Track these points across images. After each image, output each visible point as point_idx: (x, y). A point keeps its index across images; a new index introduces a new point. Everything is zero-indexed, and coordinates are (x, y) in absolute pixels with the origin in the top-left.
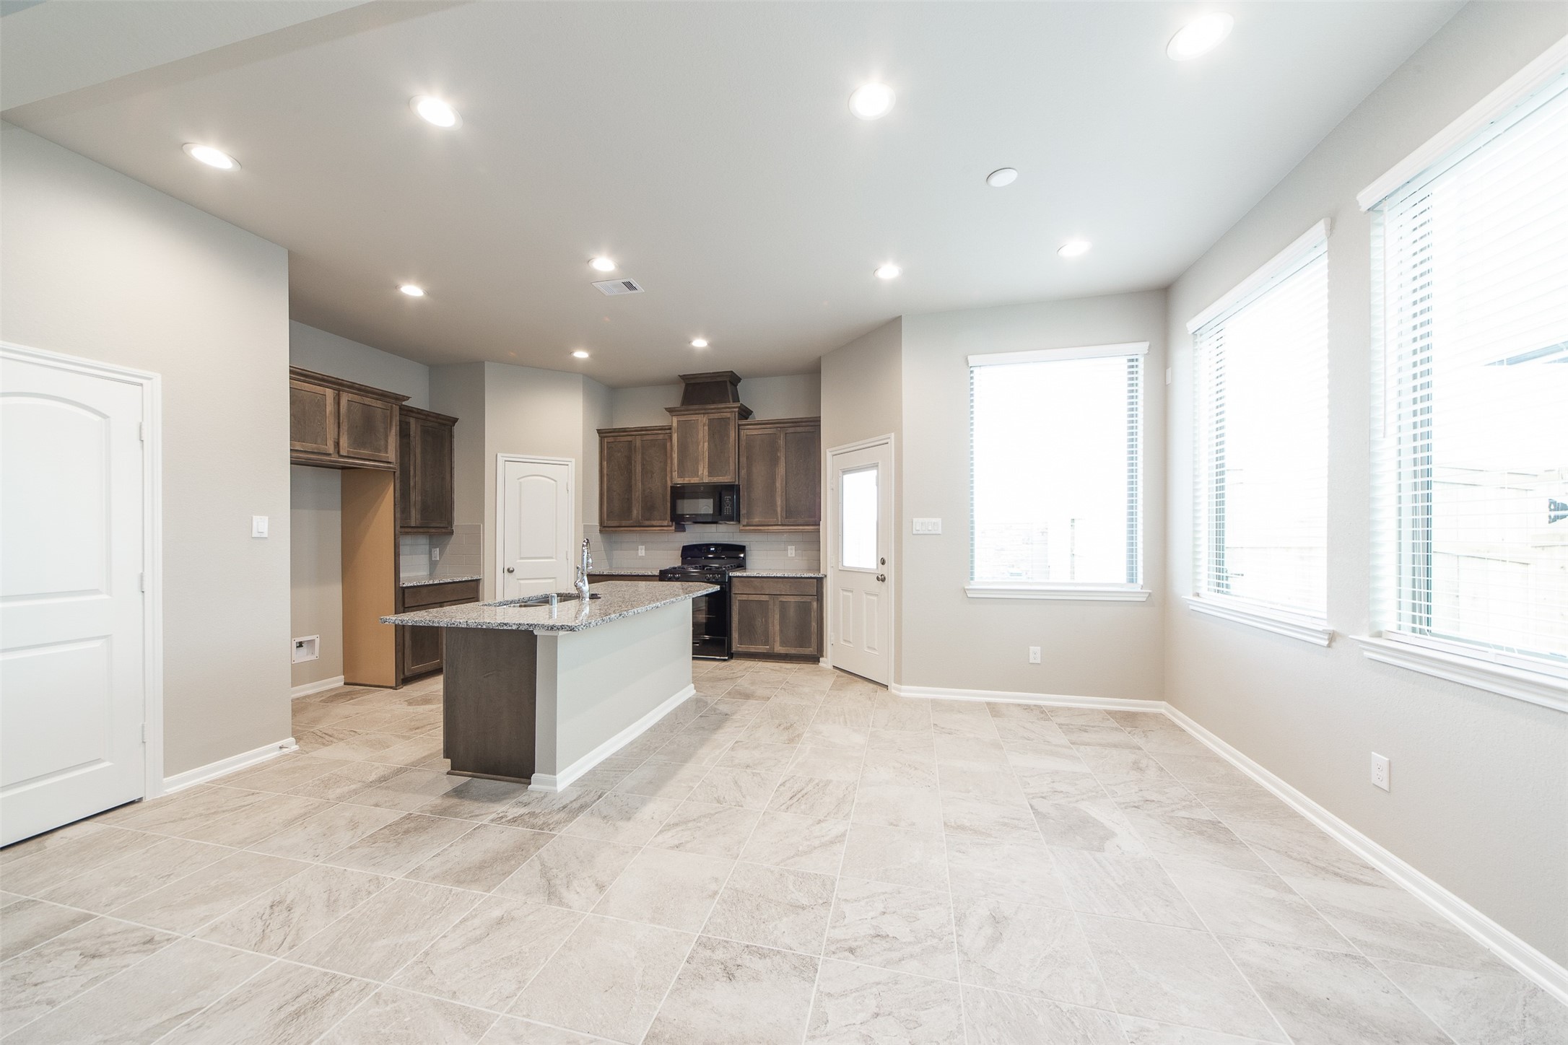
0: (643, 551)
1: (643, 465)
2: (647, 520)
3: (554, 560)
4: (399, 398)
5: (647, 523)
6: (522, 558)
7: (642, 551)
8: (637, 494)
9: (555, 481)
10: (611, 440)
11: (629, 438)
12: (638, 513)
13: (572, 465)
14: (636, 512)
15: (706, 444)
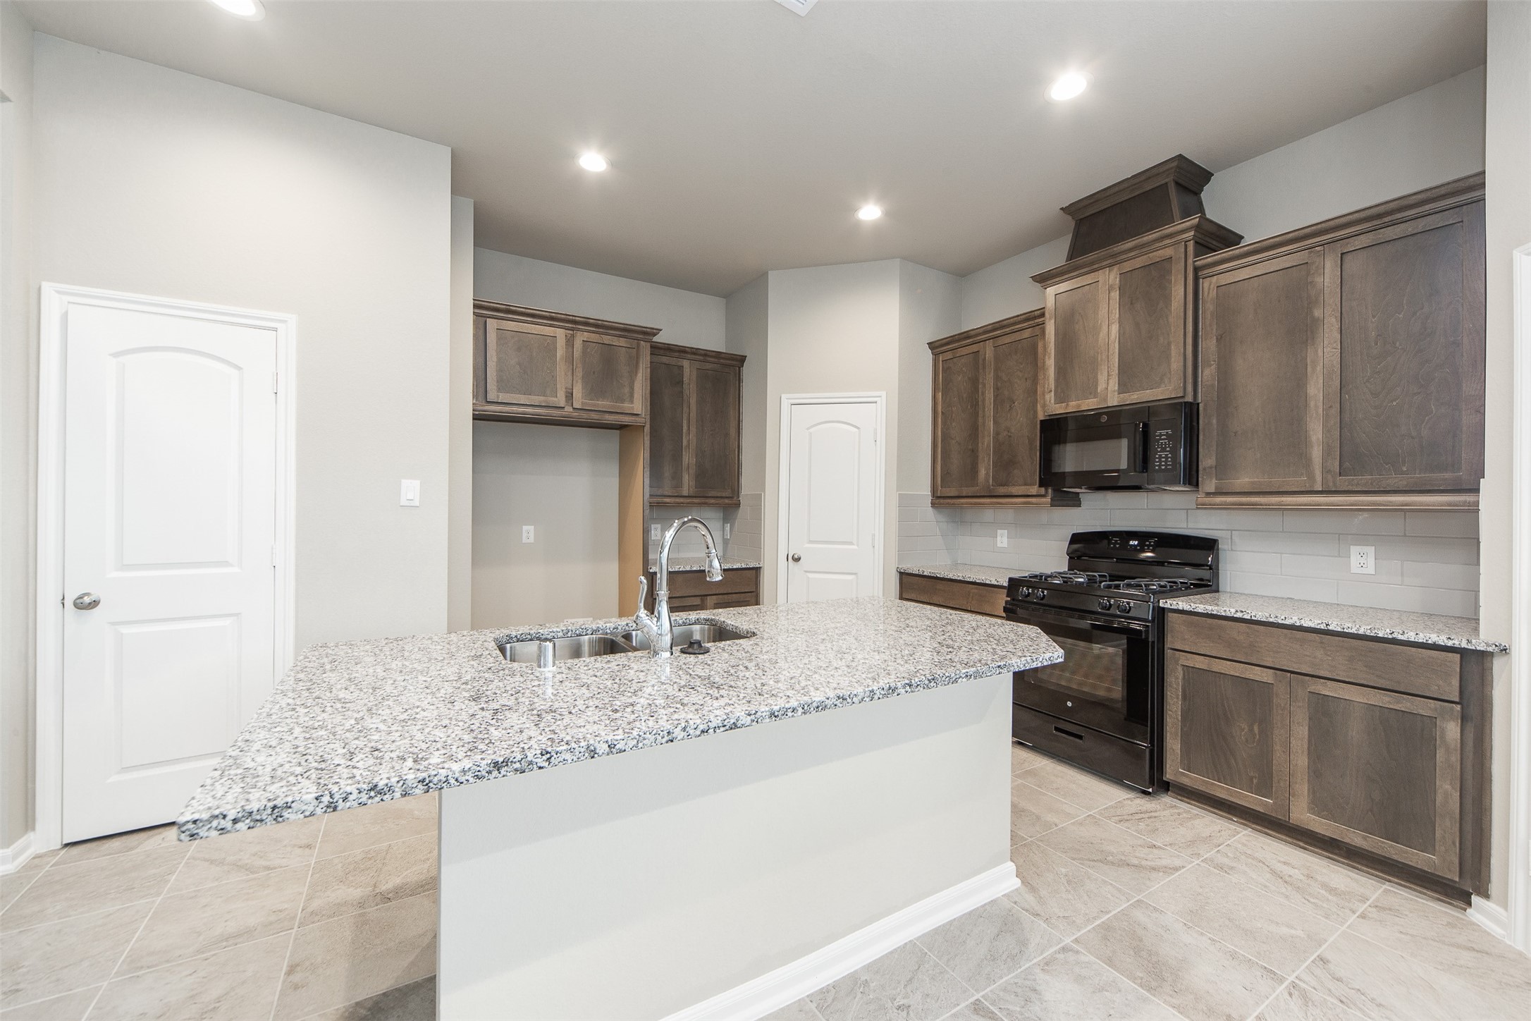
0: (1005, 540)
1: (997, 389)
2: (1002, 485)
3: (855, 547)
4: (649, 333)
5: (1002, 490)
6: (811, 542)
7: (1003, 539)
8: (987, 442)
9: (858, 428)
10: (949, 355)
11: (975, 348)
12: (987, 474)
13: (882, 402)
14: (985, 472)
15: (1115, 328)
